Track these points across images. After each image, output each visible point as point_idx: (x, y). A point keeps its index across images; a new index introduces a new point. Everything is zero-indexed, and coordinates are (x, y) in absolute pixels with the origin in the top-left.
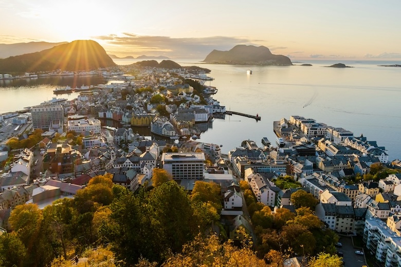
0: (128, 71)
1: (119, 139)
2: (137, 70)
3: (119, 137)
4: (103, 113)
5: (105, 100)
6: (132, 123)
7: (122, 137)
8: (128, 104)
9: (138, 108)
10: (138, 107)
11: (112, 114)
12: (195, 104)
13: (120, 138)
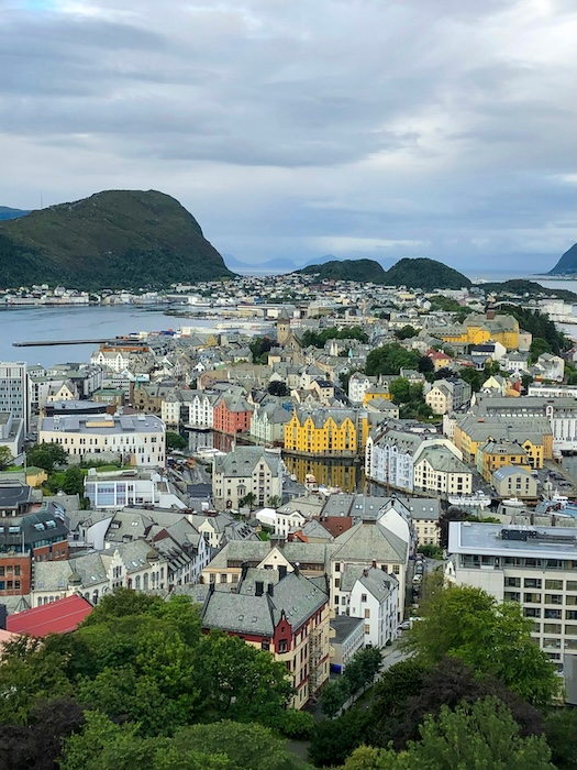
0: (273, 296)
1: (234, 492)
2: (306, 291)
3: (235, 482)
4: (176, 406)
5: (187, 366)
6: (289, 445)
7: (248, 483)
8: (276, 377)
9: (313, 391)
10: (315, 385)
11: (211, 411)
12: (547, 383)
13: (241, 488)
